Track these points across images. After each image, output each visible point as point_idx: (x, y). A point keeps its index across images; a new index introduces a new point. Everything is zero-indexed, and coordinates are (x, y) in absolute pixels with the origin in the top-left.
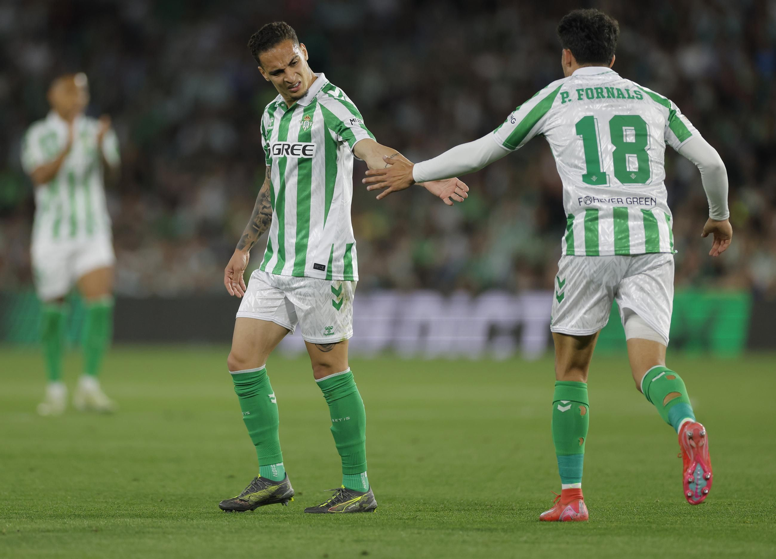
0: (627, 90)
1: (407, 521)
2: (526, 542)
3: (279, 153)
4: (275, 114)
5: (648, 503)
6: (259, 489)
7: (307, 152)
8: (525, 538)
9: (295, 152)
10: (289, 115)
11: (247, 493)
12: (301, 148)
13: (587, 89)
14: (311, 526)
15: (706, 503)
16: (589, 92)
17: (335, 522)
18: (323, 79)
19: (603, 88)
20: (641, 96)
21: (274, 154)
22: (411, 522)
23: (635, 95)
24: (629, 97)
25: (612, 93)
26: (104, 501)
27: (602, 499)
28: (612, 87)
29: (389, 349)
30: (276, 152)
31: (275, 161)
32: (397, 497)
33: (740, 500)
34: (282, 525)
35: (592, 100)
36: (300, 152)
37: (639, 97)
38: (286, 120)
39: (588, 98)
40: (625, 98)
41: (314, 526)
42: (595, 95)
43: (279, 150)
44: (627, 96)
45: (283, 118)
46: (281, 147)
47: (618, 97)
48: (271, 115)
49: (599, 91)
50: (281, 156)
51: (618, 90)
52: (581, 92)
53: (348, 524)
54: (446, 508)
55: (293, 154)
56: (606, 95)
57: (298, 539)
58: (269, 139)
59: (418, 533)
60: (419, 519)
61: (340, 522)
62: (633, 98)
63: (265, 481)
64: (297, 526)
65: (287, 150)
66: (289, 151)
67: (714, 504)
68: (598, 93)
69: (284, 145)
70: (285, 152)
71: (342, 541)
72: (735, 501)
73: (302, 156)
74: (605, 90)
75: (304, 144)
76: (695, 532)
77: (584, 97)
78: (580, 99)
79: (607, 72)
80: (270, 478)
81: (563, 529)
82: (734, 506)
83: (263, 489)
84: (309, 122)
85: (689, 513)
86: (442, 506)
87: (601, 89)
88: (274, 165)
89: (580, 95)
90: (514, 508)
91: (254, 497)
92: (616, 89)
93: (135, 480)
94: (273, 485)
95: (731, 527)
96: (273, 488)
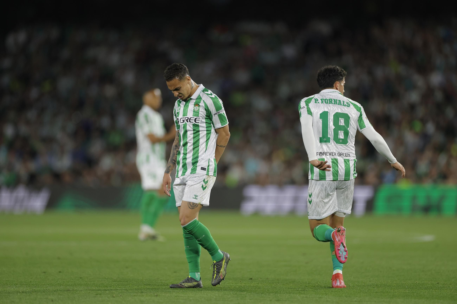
0: (344, 102)
1: (301, 291)
2: (356, 301)
3: (183, 122)
4: (181, 105)
5: (412, 283)
6: (189, 282)
7: (197, 121)
8: (355, 299)
9: (191, 121)
10: (187, 104)
11: (183, 282)
12: (194, 119)
13: (325, 99)
14: (256, 294)
15: (439, 284)
16: (326, 100)
17: (267, 292)
18: (202, 87)
19: (333, 99)
20: (349, 105)
21: (181, 123)
22: (303, 292)
23: (347, 104)
24: (343, 105)
25: (336, 102)
26: (160, 282)
27: (391, 281)
28: (337, 99)
29: (293, 212)
30: (182, 121)
31: (181, 126)
32: (296, 280)
33: (455, 282)
34: (243, 293)
35: (327, 104)
36: (193, 121)
37: (348, 105)
38: (186, 106)
39: (326, 103)
40: (342, 105)
41: (258, 294)
42: (329, 102)
43: (183, 120)
44: (342, 104)
45: (184, 106)
46: (184, 119)
47: (339, 104)
48: (179, 105)
49: (331, 100)
50: (184, 123)
51: (340, 101)
52: (323, 100)
53: (274, 293)
54: (319, 286)
55: (190, 122)
56: (333, 103)
57: (250, 299)
58: (178, 116)
59: (306, 297)
60: (306, 291)
61: (270, 292)
62: (345, 105)
63: (192, 280)
64: (250, 294)
65: (187, 120)
66: (188, 120)
67: (443, 284)
68: (330, 101)
69: (185, 118)
70: (186, 121)
71: (271, 301)
72: (453, 282)
73: (194, 123)
74: (333, 100)
75: (195, 117)
76: (434, 297)
77: (324, 102)
78: (322, 103)
79: (335, 92)
80: (194, 278)
81: (373, 295)
82: (452, 285)
83: (191, 283)
84: (198, 107)
85: (432, 288)
86: (317, 284)
87: (332, 99)
88: (181, 127)
89: (322, 101)
90: (351, 285)
91: (187, 285)
92: (339, 100)
93: (175, 272)
94: (195, 282)
95: (451, 294)
96: (195, 283)
